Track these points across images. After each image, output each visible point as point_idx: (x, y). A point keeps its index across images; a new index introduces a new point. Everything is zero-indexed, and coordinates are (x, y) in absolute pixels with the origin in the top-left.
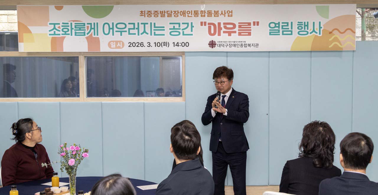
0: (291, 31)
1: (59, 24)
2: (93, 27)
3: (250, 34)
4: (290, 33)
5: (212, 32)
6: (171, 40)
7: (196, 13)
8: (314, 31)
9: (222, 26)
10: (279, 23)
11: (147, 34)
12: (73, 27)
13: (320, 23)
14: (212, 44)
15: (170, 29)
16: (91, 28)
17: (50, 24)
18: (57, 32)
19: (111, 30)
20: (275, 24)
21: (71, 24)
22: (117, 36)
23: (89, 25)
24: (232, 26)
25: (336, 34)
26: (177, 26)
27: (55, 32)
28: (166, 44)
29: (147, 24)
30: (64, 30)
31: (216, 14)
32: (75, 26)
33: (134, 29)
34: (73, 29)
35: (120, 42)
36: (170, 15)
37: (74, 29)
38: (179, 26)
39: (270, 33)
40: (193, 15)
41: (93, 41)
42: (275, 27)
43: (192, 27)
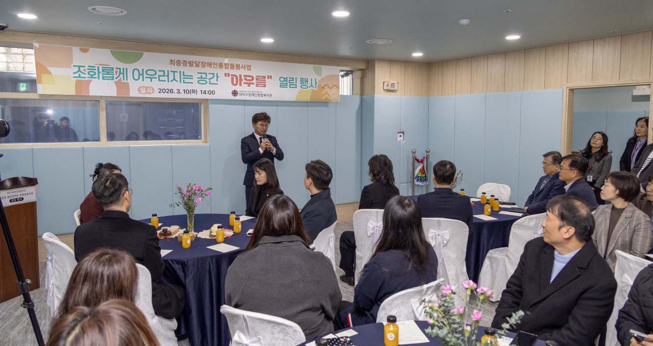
0: (296, 85)
1: (84, 67)
2: (122, 72)
3: (265, 86)
4: (295, 86)
5: (235, 83)
6: (199, 88)
7: (221, 65)
8: (312, 86)
9: (243, 78)
10: (287, 78)
11: (177, 81)
12: (101, 70)
13: (316, 79)
14: (235, 93)
15: (198, 78)
16: (120, 73)
17: (74, 66)
18: (82, 75)
19: (141, 76)
20: (284, 79)
21: (98, 67)
22: (147, 83)
23: (118, 70)
24: (251, 78)
25: (327, 89)
26: (204, 76)
27: (79, 75)
28: (194, 91)
29: (177, 72)
30: (91, 73)
31: (238, 67)
32: (103, 70)
33: (164, 76)
34: (100, 72)
35: (150, 87)
36: (197, 66)
37: (102, 73)
38: (206, 76)
39: (280, 85)
40: (218, 67)
41: (122, 86)
42: (284, 81)
43: (217, 77)
